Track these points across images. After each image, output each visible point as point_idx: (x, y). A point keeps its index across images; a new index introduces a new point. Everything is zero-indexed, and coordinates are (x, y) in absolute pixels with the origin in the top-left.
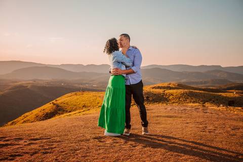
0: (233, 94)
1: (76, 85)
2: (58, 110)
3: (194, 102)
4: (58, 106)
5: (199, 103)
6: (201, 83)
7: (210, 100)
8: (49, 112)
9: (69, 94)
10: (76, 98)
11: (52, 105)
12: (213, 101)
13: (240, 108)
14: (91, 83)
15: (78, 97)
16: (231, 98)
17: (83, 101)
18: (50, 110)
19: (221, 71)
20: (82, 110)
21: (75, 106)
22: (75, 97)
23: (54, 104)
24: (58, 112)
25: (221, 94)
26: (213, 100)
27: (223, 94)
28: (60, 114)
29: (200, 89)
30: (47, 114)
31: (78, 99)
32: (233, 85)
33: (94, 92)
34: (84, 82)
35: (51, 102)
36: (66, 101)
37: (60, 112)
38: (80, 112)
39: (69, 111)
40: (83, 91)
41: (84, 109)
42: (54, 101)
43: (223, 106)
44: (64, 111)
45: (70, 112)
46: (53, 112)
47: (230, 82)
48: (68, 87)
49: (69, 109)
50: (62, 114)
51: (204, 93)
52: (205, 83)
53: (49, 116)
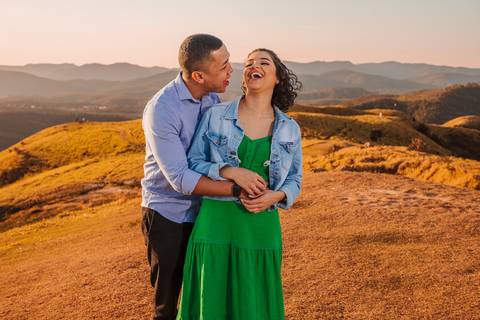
0: (378, 118)
1: (64, 108)
2: (30, 165)
3: (308, 137)
4: (27, 155)
5: (319, 139)
6: (315, 96)
7: (339, 130)
8: (10, 168)
9: (51, 129)
10: (66, 137)
11: (14, 153)
12: (345, 134)
13: (403, 148)
14: (94, 102)
15: (71, 134)
16: (375, 126)
17: (81, 142)
18: (11, 165)
19: (351, 72)
20: (82, 163)
21: (65, 153)
22: (64, 136)
23: (19, 152)
24: (30, 168)
25: (357, 117)
26: (344, 130)
27: (361, 119)
28: (33, 172)
29: (317, 110)
30: (5, 173)
31: (70, 139)
32: (374, 100)
33: (104, 124)
34: (80, 101)
35: (11, 148)
36: (46, 145)
37: (35, 168)
38: (78, 168)
39: (53, 165)
40: (81, 122)
41: (87, 160)
42: (18, 145)
43: (372, 146)
44: (41, 165)
45: (56, 167)
46: (19, 169)
47: (367, 93)
48: (45, 113)
49: (52, 161)
50: (39, 171)
51: (326, 118)
52: (323, 95)
53: (9, 177)
